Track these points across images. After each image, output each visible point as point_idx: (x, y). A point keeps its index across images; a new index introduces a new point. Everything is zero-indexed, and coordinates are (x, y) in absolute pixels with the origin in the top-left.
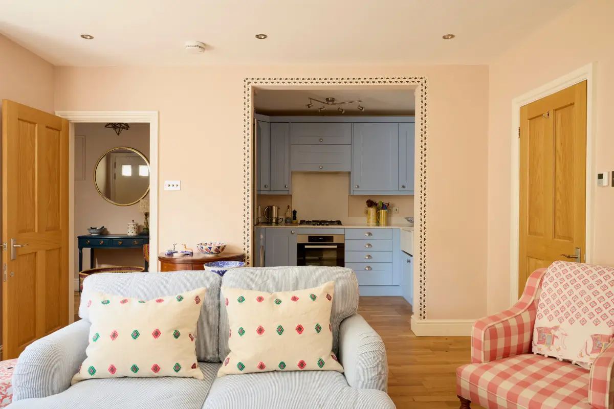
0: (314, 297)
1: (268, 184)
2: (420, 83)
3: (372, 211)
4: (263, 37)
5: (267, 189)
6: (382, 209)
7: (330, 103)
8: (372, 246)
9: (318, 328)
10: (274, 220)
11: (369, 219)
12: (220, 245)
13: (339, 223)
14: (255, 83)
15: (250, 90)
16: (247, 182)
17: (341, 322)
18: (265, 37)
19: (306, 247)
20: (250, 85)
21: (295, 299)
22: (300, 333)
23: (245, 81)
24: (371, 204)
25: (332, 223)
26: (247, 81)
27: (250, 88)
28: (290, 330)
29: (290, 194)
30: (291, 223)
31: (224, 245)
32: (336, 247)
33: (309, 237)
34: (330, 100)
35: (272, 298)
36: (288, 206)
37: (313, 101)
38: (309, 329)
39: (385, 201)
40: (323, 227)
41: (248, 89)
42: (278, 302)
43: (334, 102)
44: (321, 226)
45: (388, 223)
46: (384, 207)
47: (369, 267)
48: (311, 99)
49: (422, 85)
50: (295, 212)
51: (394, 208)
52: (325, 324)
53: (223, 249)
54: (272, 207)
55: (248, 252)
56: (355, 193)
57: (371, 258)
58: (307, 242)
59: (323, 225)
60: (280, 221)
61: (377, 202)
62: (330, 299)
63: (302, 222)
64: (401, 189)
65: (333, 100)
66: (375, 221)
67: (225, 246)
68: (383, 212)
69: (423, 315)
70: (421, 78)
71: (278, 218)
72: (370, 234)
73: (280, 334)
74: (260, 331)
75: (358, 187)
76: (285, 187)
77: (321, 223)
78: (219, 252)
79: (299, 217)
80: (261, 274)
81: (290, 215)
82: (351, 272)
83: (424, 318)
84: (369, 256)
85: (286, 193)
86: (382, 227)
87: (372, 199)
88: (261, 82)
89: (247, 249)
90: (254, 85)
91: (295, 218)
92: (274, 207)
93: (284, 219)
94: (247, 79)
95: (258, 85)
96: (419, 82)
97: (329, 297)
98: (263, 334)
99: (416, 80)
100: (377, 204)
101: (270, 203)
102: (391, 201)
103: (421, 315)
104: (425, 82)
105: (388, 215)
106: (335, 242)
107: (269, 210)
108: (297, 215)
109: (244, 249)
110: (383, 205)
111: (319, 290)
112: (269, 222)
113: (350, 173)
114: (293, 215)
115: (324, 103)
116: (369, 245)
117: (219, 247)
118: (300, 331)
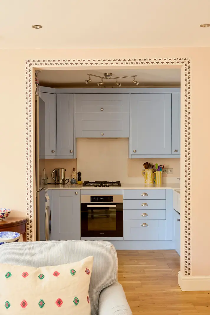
0: (73, 272)
1: (54, 149)
2: (184, 64)
3: (149, 172)
4: (38, 27)
5: (54, 154)
6: (158, 170)
7: (108, 77)
8: (147, 205)
9: (76, 301)
10: (61, 181)
11: (146, 179)
12: (5, 212)
13: (119, 184)
14: (36, 64)
15: (32, 72)
16: (29, 154)
17: (102, 291)
18: (41, 27)
19: (88, 206)
20: (32, 66)
21: (56, 274)
22: (59, 306)
23: (27, 63)
24: (148, 166)
25: (112, 184)
26: (29, 63)
27: (32, 70)
28: (51, 303)
29: (75, 158)
30: (77, 184)
31: (8, 211)
32: (115, 206)
33: (91, 197)
34: (108, 75)
35: (36, 273)
36: (74, 169)
37: (91, 77)
38: (68, 302)
39: (160, 163)
40: (104, 188)
41: (30, 71)
42: (42, 277)
43: (112, 77)
44: (102, 188)
45: (163, 184)
46: (160, 168)
47: (145, 224)
48: (89, 75)
49: (186, 65)
50: (79, 174)
51: (168, 170)
52: (83, 297)
53: (7, 215)
54: (59, 170)
55: (31, 216)
56: (133, 157)
57: (147, 215)
58: (90, 202)
59: (104, 186)
60: (66, 182)
61: (153, 164)
62: (88, 274)
63: (86, 184)
64: (174, 152)
65: (110, 75)
66: (151, 181)
67: (9, 213)
68: (158, 173)
69: (188, 272)
70: (185, 59)
71: (64, 179)
72: (146, 194)
73: (41, 307)
74: (24, 304)
75: (136, 151)
76: (70, 152)
77: (102, 184)
78: (4, 218)
79: (84, 179)
80: (30, 249)
81: (75, 176)
82: (110, 246)
83: (189, 274)
84: (145, 214)
85: (71, 157)
86: (158, 188)
87: (149, 162)
88: (41, 64)
89: (30, 214)
90: (35, 66)
91: (79, 179)
92: (60, 170)
93: (70, 181)
94: (29, 61)
95: (39, 66)
96: (183, 62)
97: (88, 272)
98: (26, 307)
99: (180, 61)
100: (152, 167)
101: (57, 166)
102: (166, 164)
103: (186, 272)
104: (189, 62)
105: (163, 176)
106: (114, 201)
107: (57, 172)
108: (82, 177)
109: (28, 214)
110: (159, 167)
111: (79, 265)
112: (56, 183)
113: (128, 138)
114: (78, 177)
115: (102, 78)
116: (145, 204)
117: (3, 214)
118: (60, 304)
